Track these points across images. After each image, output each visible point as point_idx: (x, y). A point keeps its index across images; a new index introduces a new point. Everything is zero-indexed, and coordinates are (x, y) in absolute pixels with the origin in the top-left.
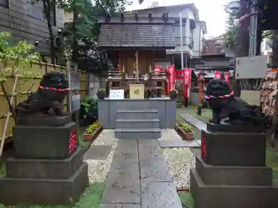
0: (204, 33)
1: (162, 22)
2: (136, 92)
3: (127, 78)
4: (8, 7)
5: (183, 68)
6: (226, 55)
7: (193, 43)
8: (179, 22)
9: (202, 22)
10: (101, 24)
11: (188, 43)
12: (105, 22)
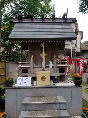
1: (63, 21)
3: (35, 66)
5: (72, 58)
9: (81, 32)
10: (15, 23)
11: (75, 43)
12: (18, 21)
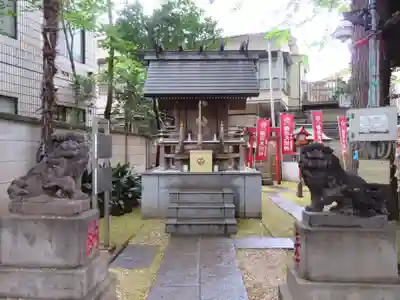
0: (305, 72)
1: (243, 57)
2: (201, 162)
3: (189, 140)
4: (15, 37)
5: (274, 125)
6: (341, 105)
7: (289, 87)
8: (267, 56)
10: (149, 61)
11: (282, 87)
12: (155, 58)
